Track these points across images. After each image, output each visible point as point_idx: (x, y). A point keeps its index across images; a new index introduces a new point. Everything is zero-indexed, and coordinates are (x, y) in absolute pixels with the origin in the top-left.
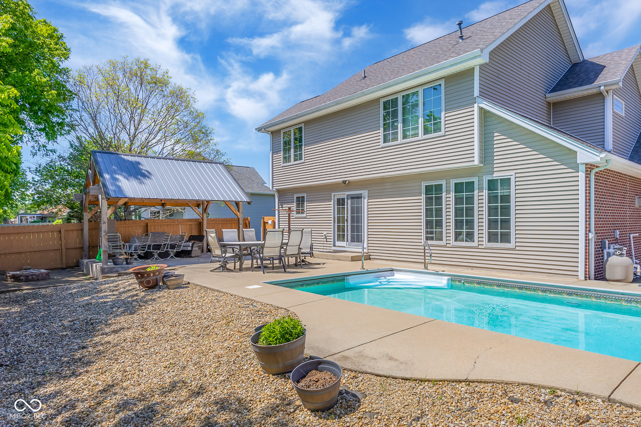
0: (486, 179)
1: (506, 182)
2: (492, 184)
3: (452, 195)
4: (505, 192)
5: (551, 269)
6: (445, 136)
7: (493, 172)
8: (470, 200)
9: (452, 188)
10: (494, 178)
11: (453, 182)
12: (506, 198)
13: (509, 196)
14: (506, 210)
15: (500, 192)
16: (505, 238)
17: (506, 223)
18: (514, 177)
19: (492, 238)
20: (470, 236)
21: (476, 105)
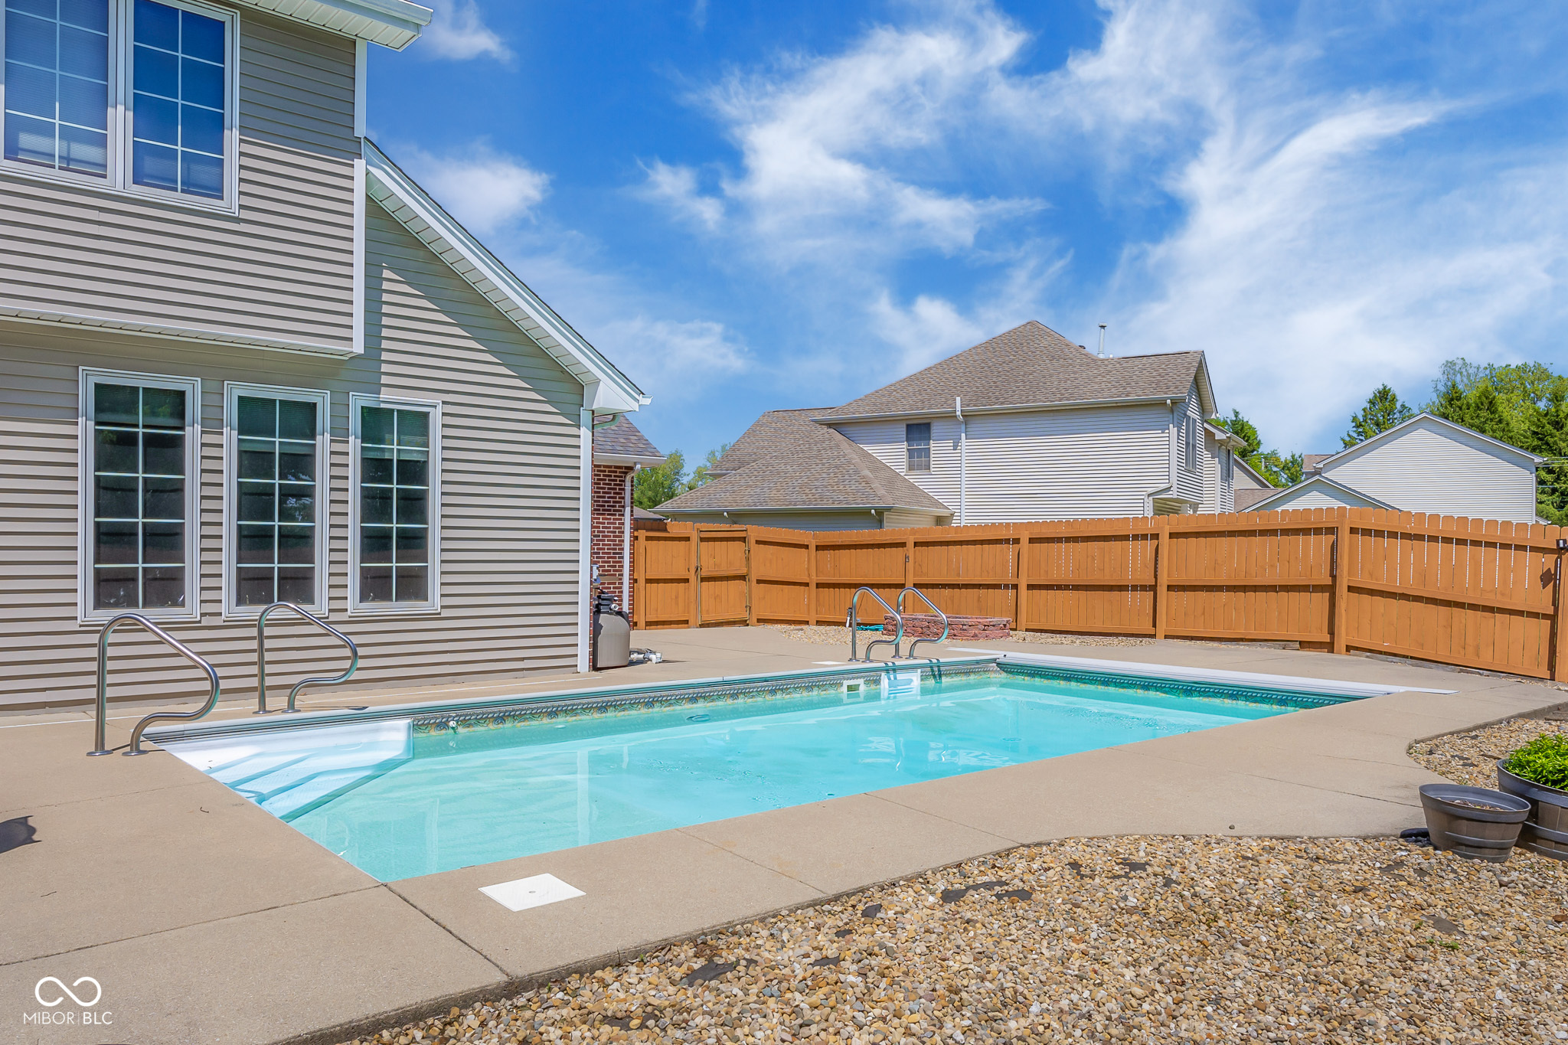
0: (357, 401)
1: (416, 423)
2: (375, 422)
3: (230, 438)
4: (412, 452)
5: (523, 659)
6: (238, 220)
7: (376, 388)
8: (300, 463)
9: (231, 412)
10: (383, 406)
11: (234, 391)
12: (414, 471)
13: (424, 465)
14: (414, 505)
15: (394, 449)
16: (413, 585)
17: (413, 542)
18: (439, 410)
19: (375, 585)
20: (298, 586)
21: (360, 165)
